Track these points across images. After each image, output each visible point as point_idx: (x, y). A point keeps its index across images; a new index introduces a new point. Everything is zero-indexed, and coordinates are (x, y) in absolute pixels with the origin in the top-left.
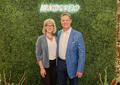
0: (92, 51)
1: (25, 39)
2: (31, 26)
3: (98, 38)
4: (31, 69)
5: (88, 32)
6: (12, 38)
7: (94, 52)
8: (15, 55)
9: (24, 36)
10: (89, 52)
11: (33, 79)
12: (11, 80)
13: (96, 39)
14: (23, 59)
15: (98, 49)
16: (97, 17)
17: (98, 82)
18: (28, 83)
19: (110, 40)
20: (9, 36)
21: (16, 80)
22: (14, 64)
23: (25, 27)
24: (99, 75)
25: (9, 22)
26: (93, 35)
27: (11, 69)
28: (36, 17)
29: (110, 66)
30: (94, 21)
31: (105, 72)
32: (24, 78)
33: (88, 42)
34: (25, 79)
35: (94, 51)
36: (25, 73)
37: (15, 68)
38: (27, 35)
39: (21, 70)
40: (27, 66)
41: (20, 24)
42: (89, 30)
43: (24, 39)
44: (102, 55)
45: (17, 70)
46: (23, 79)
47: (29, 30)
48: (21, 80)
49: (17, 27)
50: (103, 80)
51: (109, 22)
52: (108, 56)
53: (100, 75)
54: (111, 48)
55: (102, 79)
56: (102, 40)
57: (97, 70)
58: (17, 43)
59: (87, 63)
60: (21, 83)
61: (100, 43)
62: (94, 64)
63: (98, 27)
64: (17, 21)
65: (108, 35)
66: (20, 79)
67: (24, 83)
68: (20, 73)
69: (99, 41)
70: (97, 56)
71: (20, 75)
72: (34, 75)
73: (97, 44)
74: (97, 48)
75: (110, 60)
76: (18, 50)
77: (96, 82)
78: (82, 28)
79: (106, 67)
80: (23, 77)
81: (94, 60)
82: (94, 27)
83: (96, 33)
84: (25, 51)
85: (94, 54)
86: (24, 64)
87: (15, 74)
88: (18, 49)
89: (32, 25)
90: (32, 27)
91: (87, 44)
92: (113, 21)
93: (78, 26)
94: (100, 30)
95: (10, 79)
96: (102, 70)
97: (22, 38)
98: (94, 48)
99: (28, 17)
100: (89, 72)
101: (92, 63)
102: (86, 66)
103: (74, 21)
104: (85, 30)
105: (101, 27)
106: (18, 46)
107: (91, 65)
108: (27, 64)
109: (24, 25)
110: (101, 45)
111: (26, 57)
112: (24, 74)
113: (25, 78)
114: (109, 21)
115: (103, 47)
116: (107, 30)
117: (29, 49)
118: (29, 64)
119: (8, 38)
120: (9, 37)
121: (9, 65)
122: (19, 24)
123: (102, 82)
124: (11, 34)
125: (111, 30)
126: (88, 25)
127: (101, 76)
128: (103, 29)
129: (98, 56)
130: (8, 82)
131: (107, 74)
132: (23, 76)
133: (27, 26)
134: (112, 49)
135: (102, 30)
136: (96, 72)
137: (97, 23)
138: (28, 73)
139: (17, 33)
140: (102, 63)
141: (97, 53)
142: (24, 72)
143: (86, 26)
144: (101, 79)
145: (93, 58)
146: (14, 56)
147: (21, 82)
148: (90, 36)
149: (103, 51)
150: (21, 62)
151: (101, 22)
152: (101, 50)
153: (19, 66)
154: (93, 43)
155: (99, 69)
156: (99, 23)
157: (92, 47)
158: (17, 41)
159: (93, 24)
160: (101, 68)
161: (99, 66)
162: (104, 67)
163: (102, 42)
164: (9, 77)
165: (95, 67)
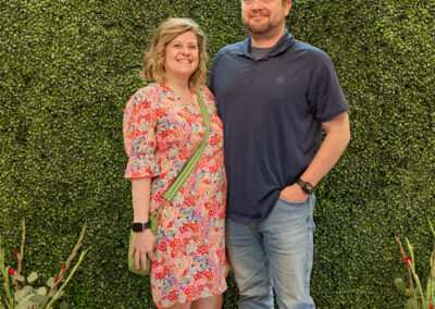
0: (379, 142)
1: (81, 87)
2: (108, 27)
3: (407, 86)
4: (110, 215)
5: (362, 59)
6: (29, 79)
7: (388, 150)
8: (43, 156)
9: (79, 72)
10: (365, 146)
11: (117, 257)
12: (24, 260)
13: (397, 92)
14: (76, 171)
15: (406, 134)
17: (399, 280)
18: (97, 276)
20: (12, 70)
21: (47, 260)
22: (36, 193)
23: (83, 32)
24: (407, 251)
25: (12, 9)
26: (384, 69)
27: (24, 212)
30: (391, 8)
32: (79, 251)
33: (362, 102)
34: (86, 258)
35: (384, 143)
36: (86, 235)
37: (40, 209)
38: (92, 69)
39: (67, 219)
40: (92, 203)
41: (61, 18)
42: (367, 49)
43: (77, 87)
44: (424, 163)
45: (51, 220)
46: (77, 257)
48: (68, 262)
49: (50, 33)
50: (424, 273)
53: (410, 247)
55: (416, 267)
56: (423, 95)
57: (398, 226)
58: (47, 102)
59: (352, 194)
60: (68, 272)
61: (416, 108)
62: (385, 200)
63: (410, 34)
64: (50, 5)
66: (65, 259)
67: (79, 272)
68: (65, 232)
69: (412, 98)
70: (399, 165)
71: (64, 239)
72: (120, 241)
73: (402, 111)
74: (401, 130)
76: (55, 134)
77: (390, 278)
78: (338, 37)
80: (77, 247)
81: (384, 185)
82: (390, 35)
83: (401, 63)
84: (82, 140)
85: (386, 156)
86: (80, 195)
87: (42, 234)
88: (51, 127)
89: (113, 25)
90: (114, 31)
91: (356, 112)
93: (316, 31)
94: (417, 49)
95: (20, 257)
96: (419, 229)
97: (69, 82)
98: (386, 129)
100: (362, 233)
101: (377, 195)
102: (351, 210)
104: (347, 49)
105: (425, 34)
106: (55, 116)
107: (371, 206)
108: (95, 194)
109: (79, 25)
110: (420, 115)
111: (89, 165)
112: (78, 235)
113: (83, 253)
117: (99, 128)
118: (100, 196)
119: (10, 81)
120: (15, 74)
121: (16, 197)
122: (57, 19)
123: (416, 277)
124: (22, 62)
126: (362, 27)
127: (415, 254)
129: (403, 163)
130: (15, 267)
132: (76, 242)
133: (93, 29)
135: (427, 49)
136: (393, 235)
137: (403, 17)
138: (95, 233)
139: (51, 60)
140: (419, 198)
141: (401, 152)
142: (80, 229)
143: (354, 29)
144: (412, 265)
145: (383, 174)
146: (36, 160)
147: (67, 267)
148: (369, 76)
149: (426, 142)
150: (65, 185)
151: (425, 11)
152: (418, 138)
153: (58, 203)
154: (383, 106)
155: (406, 224)
156: (416, 15)
157: (377, 126)
158: (50, 92)
159: (385, 19)
160: (416, 219)
161: (408, 211)
162: (428, 213)
163: (425, 103)
164: (18, 249)
165: (386, 215)
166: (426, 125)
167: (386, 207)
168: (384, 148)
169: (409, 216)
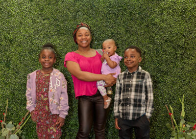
1: (32, 44)
2: (44, 20)
3: (166, 41)
5: (146, 30)
8: (16, 72)
9: (32, 38)
10: (150, 66)
12: (7, 117)
13: (162, 43)
15: (167, 61)
16: (163, 2)
17: (168, 124)
19: (188, 44)
20: (5, 38)
21: (17, 117)
22: (13, 88)
23: (34, 21)
24: (171, 111)
25: (6, 14)
26: (156, 34)
28: (54, 4)
29: (191, 93)
30: (157, 10)
31: (181, 105)
33: (147, 48)
37: (14, 95)
38: (37, 36)
41: (25, 16)
42: (148, 26)
43: (31, 44)
44: (175, 73)
45: (19, 99)
47: (40, 28)
49: (21, 22)
51: (185, 12)
52: (185, 74)
54: (192, 59)
56: (173, 45)
57: (166, 100)
58: (19, 49)
61: (170, 49)
62: (160, 89)
63: (165, 20)
64: (21, 12)
65: (184, 36)
69: (168, 46)
70: (165, 74)
73: (164, 51)
74: (165, 59)
75: (189, 82)
76: (21, 63)
77: (164, 124)
78: (136, 22)
79: (182, 96)
81: (159, 82)
82: (157, 20)
83: (163, 32)
84: (33, 65)
85: (159, 71)
87: (15, 105)
88: (20, 60)
90: (46, 21)
91: (145, 52)
92: (193, 9)
94: (169, 26)
95: (5, 115)
96: (175, 101)
97: (27, 42)
98: (158, 59)
99: (38, 4)
103: (121, 10)
104: (140, 27)
105: (171, 20)
106: (22, 56)
109: (32, 19)
110: (172, 53)
114: (186, 9)
115: (177, 57)
116: (182, 26)
119: (4, 42)
121: (4, 90)
124: (9, 34)
125: (189, 25)
126: (146, 18)
127: (174, 113)
128: (174, 23)
129: (166, 73)
131: (185, 109)
133: (38, 21)
134: (194, 61)
135: (173, 26)
136: (164, 104)
137: (162, 14)
139: (20, 33)
140: (174, 88)
141: (165, 69)
143: (142, 18)
144: (172, 116)
145: (158, 78)
146: (14, 74)
147: (25, 118)
148: (150, 37)
149: (176, 64)
151: (171, 11)
152: (172, 62)
153: (22, 92)
154: (156, 49)
155: (170, 100)
156: (167, 13)
157: (154, 58)
158: (20, 46)
159: (155, 14)
160: (173, 97)
161: (170, 94)
162: (179, 94)
163: (174, 48)
164: (5, 112)
165: (161, 95)
166: (175, 57)
167: (160, 92)
168: (158, 67)
169: (171, 96)
